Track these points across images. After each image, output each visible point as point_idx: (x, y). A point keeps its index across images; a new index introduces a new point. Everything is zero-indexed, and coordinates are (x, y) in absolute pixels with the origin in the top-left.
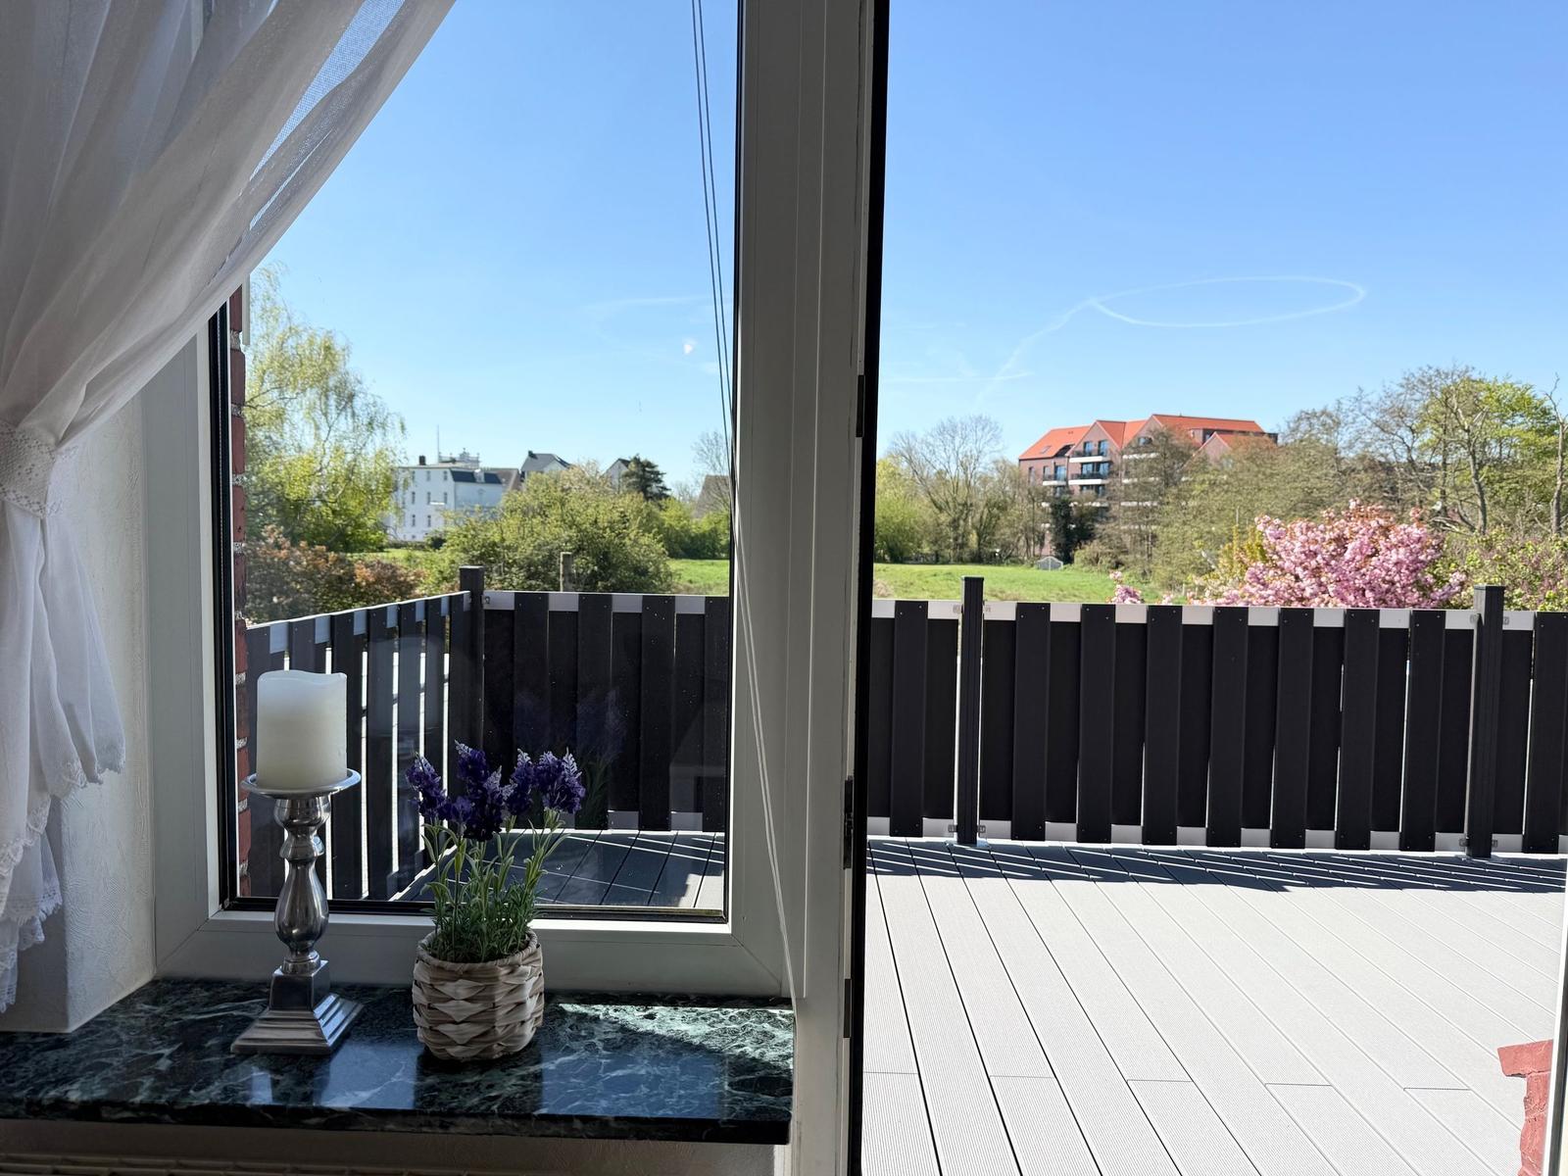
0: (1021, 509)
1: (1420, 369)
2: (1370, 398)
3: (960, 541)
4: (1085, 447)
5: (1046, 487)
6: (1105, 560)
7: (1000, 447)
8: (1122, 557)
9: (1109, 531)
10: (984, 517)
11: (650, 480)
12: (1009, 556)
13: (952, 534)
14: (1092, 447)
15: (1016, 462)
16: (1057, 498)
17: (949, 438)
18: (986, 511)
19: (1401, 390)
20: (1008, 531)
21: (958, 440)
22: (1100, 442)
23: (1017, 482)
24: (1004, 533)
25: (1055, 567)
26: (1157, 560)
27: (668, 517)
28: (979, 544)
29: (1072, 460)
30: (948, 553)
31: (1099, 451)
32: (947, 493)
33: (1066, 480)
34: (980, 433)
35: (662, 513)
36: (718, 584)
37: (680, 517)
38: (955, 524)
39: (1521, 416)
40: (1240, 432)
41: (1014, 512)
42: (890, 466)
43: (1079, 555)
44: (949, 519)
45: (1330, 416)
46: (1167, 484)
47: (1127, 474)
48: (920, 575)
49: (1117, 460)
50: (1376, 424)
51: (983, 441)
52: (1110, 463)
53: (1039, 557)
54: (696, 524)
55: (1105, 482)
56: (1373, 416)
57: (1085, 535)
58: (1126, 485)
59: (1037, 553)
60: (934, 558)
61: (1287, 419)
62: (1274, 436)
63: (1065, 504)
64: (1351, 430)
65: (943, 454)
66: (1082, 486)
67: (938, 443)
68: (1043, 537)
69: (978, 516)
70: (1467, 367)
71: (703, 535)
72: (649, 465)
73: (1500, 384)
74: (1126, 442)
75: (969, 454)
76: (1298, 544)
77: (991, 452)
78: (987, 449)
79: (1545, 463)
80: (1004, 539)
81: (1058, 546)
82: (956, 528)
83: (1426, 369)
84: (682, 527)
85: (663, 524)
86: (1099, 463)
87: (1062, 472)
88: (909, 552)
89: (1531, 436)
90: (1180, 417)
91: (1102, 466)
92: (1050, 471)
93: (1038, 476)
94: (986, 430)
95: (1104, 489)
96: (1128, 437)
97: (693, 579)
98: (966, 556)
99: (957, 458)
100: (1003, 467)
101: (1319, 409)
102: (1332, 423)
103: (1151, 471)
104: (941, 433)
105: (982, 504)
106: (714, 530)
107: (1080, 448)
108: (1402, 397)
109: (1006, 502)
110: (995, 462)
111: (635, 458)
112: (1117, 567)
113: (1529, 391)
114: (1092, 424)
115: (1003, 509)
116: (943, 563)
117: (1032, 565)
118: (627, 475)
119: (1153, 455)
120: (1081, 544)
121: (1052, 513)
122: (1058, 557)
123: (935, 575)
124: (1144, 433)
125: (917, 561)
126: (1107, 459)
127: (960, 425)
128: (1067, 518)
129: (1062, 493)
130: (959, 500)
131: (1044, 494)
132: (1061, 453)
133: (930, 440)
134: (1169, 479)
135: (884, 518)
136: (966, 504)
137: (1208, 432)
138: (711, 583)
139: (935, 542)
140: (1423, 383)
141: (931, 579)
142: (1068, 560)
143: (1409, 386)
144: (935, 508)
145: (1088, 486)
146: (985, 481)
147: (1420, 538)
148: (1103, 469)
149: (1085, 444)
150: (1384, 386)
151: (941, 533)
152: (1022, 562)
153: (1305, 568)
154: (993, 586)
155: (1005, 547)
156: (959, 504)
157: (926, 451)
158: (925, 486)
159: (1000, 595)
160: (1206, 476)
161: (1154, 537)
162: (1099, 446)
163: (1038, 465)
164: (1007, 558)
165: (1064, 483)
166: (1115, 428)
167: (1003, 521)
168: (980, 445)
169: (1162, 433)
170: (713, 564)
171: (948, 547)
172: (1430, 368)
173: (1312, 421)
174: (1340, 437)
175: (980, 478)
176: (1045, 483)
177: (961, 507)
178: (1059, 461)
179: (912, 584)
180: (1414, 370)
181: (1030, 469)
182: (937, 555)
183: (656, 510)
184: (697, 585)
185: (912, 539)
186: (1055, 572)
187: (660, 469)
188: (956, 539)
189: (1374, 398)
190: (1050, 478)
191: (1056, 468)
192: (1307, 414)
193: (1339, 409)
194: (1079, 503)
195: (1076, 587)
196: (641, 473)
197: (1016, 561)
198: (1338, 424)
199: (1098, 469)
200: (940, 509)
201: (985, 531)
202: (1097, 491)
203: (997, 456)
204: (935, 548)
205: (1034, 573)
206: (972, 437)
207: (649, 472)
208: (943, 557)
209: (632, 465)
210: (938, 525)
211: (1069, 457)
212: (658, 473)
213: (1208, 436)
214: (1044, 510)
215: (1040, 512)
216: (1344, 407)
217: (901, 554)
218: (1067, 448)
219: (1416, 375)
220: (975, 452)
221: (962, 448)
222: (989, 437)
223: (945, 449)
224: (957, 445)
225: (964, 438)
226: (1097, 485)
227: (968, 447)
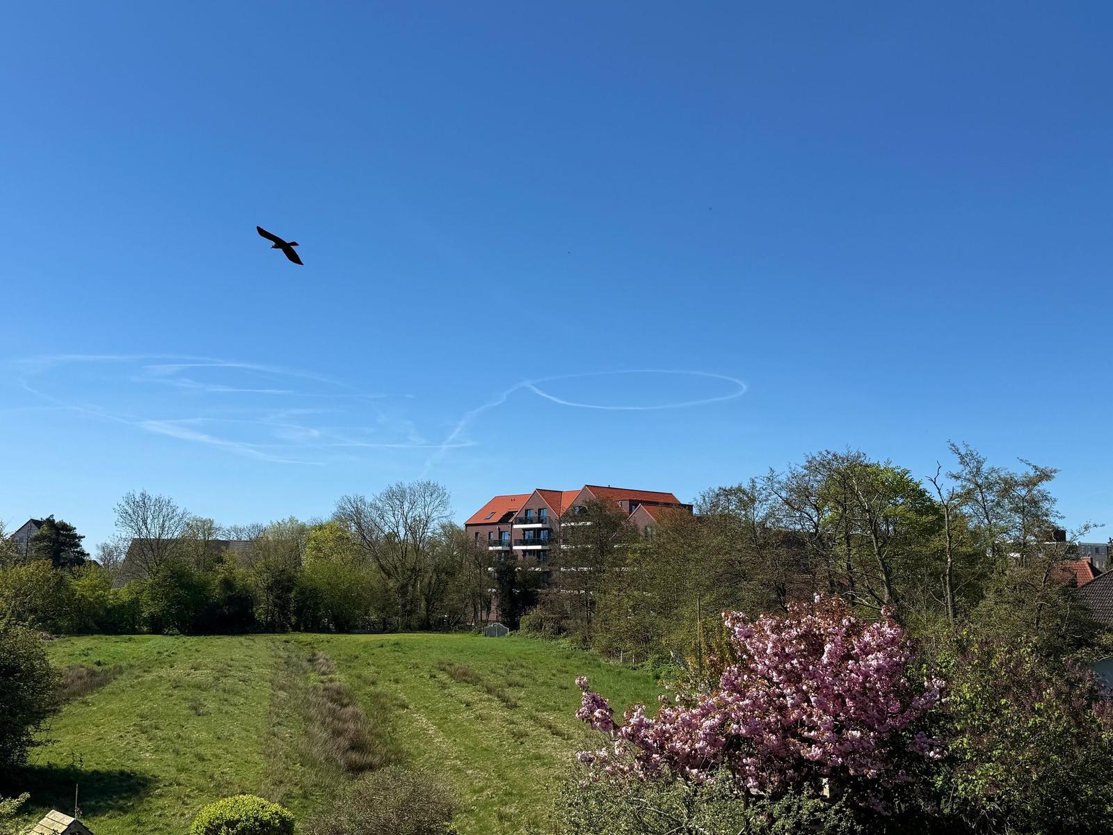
0: (468, 573)
1: (820, 453)
2: (780, 478)
3: (408, 608)
4: (526, 514)
5: (491, 552)
6: (548, 626)
7: (447, 513)
8: (563, 622)
9: (552, 597)
10: (433, 582)
11: (63, 544)
12: (458, 622)
13: (399, 601)
14: (532, 514)
15: (463, 528)
16: (502, 564)
17: (398, 503)
18: (435, 577)
19: (806, 472)
20: (455, 596)
21: (406, 505)
22: (540, 510)
23: (463, 545)
24: (452, 599)
25: (502, 634)
26: (597, 623)
27: (81, 585)
28: (427, 611)
29: (515, 526)
30: (396, 620)
31: (539, 518)
32: (395, 558)
33: (510, 545)
34: (428, 500)
35: (74, 582)
36: (131, 666)
37: (95, 586)
38: (403, 589)
39: (902, 497)
40: (665, 504)
41: (462, 577)
42: (339, 529)
43: (525, 620)
44: (398, 585)
45: (744, 492)
46: (602, 552)
47: (565, 542)
48: (366, 646)
49: (556, 528)
50: (787, 502)
51: (431, 507)
52: (550, 530)
53: (487, 622)
54: (116, 593)
55: (546, 548)
56: (784, 494)
57: (530, 600)
58: (564, 552)
59: (484, 618)
60: (382, 627)
61: (702, 493)
62: (690, 507)
63: (510, 569)
64: (765, 506)
65: (393, 519)
66: (525, 551)
67: (387, 507)
68: (490, 603)
69: (426, 580)
70: (859, 453)
71: (122, 606)
72: (64, 527)
73: (882, 468)
74: (563, 511)
75: (418, 519)
76: (770, 645)
77: (439, 518)
78: (435, 515)
79: (928, 540)
80: (453, 605)
81: (503, 611)
82: (405, 594)
83: (825, 453)
84: (97, 598)
85: (74, 595)
86: (539, 530)
87: (506, 537)
88: (355, 620)
89: (911, 515)
90: (609, 488)
91: (542, 532)
92: (495, 537)
93: (485, 541)
94: (434, 496)
95: (545, 555)
96: (566, 504)
97: (101, 659)
98: (414, 623)
99: (406, 522)
100: (450, 530)
101: (735, 486)
102: (747, 499)
103: (587, 539)
104: (389, 498)
105: (430, 569)
106: (135, 602)
107: (522, 515)
108: (807, 478)
109: (454, 567)
110: (443, 527)
111: (48, 519)
112: (559, 633)
113: (907, 476)
114: (532, 493)
115: (451, 574)
116: (391, 632)
117: (480, 632)
118: (37, 539)
119: (588, 523)
120: (525, 610)
121: (498, 579)
122: (503, 623)
123: (382, 646)
124: (580, 503)
125: (363, 630)
126: (547, 526)
127: (408, 491)
128: (512, 583)
129: (506, 558)
130: (408, 566)
131: (490, 558)
132: (506, 519)
133: (380, 504)
134: (604, 548)
135: (329, 584)
136: (414, 568)
137: (634, 503)
138: (124, 664)
139: (383, 609)
140: (824, 466)
141: (377, 651)
142: (514, 626)
143: (812, 467)
144: (383, 574)
145: (530, 551)
146: (433, 544)
147: (894, 639)
148: (543, 535)
149: (526, 511)
150: (790, 468)
151: (389, 599)
152: (470, 628)
153: (780, 673)
154: (441, 658)
155: (453, 612)
156: (408, 570)
157: (374, 514)
158: (374, 551)
159: (448, 668)
160: (637, 545)
161: (593, 603)
162: (539, 514)
163: (484, 531)
164: (455, 625)
165: (508, 548)
166: (552, 496)
167: (450, 585)
168: (429, 510)
169: (596, 505)
170: (130, 640)
171: (396, 614)
172: (828, 453)
173: (729, 497)
174: (756, 512)
175: (428, 543)
176: (491, 548)
177: (409, 573)
178: (503, 527)
179: (357, 657)
180: (815, 454)
181: (477, 534)
182: (385, 622)
183: (69, 577)
184: (106, 667)
185: (359, 607)
186: (503, 639)
187: (78, 532)
188: (404, 606)
189: (783, 478)
190: (495, 544)
191: (501, 533)
192: (725, 490)
193: (754, 487)
194: (523, 568)
195: (523, 656)
196: (54, 536)
197: (464, 628)
198: (753, 500)
199: (539, 536)
200: (389, 574)
201: (434, 595)
202: (539, 557)
203: (445, 521)
204: (383, 615)
205: (481, 641)
206: (420, 503)
207: (63, 535)
208: (390, 624)
209: (45, 527)
210: (386, 592)
211: (512, 524)
212: (75, 536)
213: (633, 507)
214: (489, 575)
215: (486, 578)
216: (758, 486)
217: (347, 622)
218: (510, 514)
219: (818, 459)
220: (423, 517)
221: (411, 513)
222: (436, 503)
223: (394, 514)
224: (406, 510)
225: (413, 503)
226: (538, 551)
227: (416, 513)
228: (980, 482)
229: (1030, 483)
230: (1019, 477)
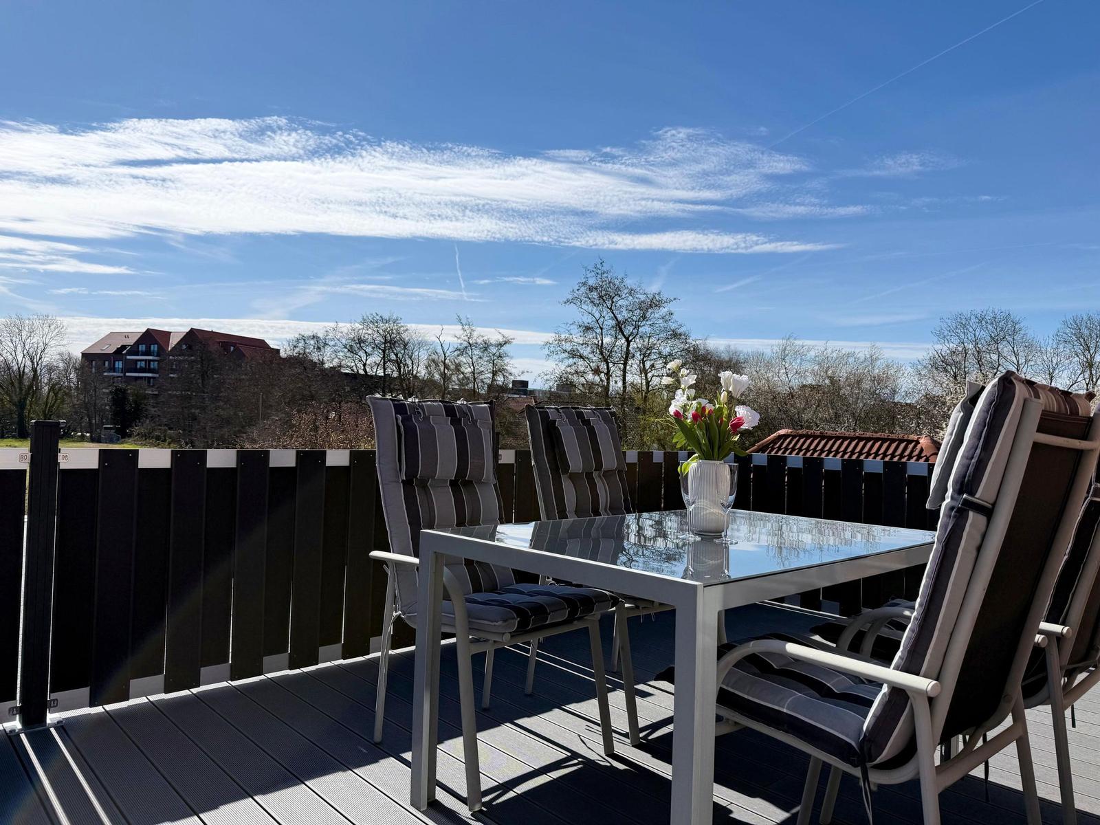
1: (372, 314)
2: (342, 330)
4: (139, 348)
5: (106, 377)
6: (156, 436)
7: (65, 342)
9: (159, 413)
14: (144, 349)
15: (79, 355)
16: (116, 386)
17: (16, 331)
21: (25, 333)
22: (151, 346)
23: (80, 371)
29: (128, 358)
31: (151, 352)
32: (13, 377)
33: (123, 372)
34: (46, 330)
40: (255, 346)
43: (135, 430)
45: (319, 339)
46: (203, 380)
47: (173, 370)
49: (165, 359)
50: (345, 347)
51: (49, 336)
52: (159, 362)
55: (156, 376)
56: (344, 341)
58: (172, 378)
62: (278, 351)
65: (10, 344)
66: (136, 378)
74: (171, 347)
75: (35, 346)
77: (56, 346)
78: (52, 343)
83: (375, 315)
86: (150, 361)
87: (120, 366)
90: (212, 332)
91: (153, 363)
92: (109, 364)
93: (99, 367)
94: (52, 327)
95: (154, 380)
96: (173, 342)
99: (24, 349)
100: (67, 359)
101: (312, 334)
102: (320, 344)
103: (191, 369)
105: (47, 388)
107: (135, 349)
108: (361, 331)
109: (70, 387)
110: (61, 355)
114: (143, 332)
119: (192, 357)
121: (112, 398)
124: (186, 342)
126: (157, 357)
128: (124, 402)
129: (119, 382)
131: (105, 382)
132: (119, 351)
134: (204, 376)
136: (32, 387)
137: (233, 345)
139: (1, 419)
140: (373, 324)
144: (1, 390)
145: (141, 378)
146: (50, 369)
148: (154, 365)
149: (139, 346)
161: (194, 417)
162: (151, 349)
165: (121, 374)
166: (162, 335)
168: (47, 339)
169: (200, 342)
173: (307, 341)
175: (46, 366)
176: (105, 374)
178: (117, 357)
180: (368, 315)
181: (92, 361)
182: (3, 430)
190: (108, 370)
191: (115, 362)
192: (304, 336)
193: (326, 336)
194: (134, 391)
198: (324, 345)
199: (150, 366)
201: (51, 410)
202: (149, 383)
203: (63, 349)
204: (1, 424)
206: (39, 332)
210: (3, 405)
211: (125, 356)
213: (232, 347)
214: (104, 395)
215: (100, 397)
216: (330, 336)
218: (123, 348)
219: (369, 318)
220: (41, 344)
221: (29, 340)
222: (54, 333)
223: (12, 340)
224: (24, 338)
225: (31, 332)
226: (149, 378)
227: (35, 340)
228: (471, 342)
229: (500, 345)
230: (493, 341)
